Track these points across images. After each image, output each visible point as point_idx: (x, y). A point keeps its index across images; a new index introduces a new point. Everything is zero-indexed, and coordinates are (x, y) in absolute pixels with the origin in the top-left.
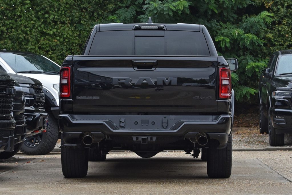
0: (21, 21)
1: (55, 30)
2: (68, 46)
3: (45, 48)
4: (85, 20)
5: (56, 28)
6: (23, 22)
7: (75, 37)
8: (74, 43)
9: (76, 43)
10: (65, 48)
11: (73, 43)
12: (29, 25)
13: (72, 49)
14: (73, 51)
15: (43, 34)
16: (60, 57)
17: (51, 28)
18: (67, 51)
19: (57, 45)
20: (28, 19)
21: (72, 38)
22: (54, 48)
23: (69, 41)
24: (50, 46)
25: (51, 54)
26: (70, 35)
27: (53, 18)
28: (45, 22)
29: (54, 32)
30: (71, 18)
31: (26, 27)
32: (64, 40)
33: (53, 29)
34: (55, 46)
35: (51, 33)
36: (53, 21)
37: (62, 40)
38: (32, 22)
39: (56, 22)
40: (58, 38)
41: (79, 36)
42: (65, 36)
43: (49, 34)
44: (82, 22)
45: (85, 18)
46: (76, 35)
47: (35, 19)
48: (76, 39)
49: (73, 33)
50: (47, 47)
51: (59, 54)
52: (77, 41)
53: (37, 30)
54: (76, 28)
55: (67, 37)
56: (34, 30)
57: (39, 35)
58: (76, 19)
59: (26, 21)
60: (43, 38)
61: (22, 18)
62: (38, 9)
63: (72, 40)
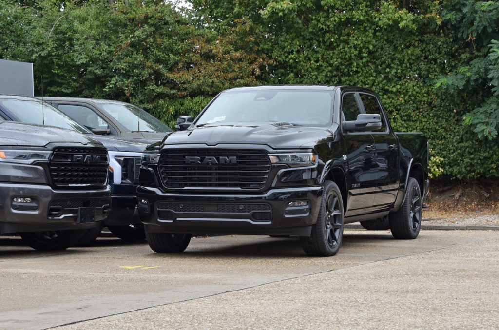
0: (358, 78)
1: (398, 87)
2: (415, 105)
3: (388, 108)
4: (436, 73)
5: (400, 85)
6: (361, 78)
7: (423, 94)
8: (422, 101)
9: (424, 101)
10: (412, 108)
11: (420, 102)
12: (369, 82)
13: (420, 109)
14: (421, 110)
15: (386, 92)
16: (406, 118)
17: (393, 85)
18: (414, 111)
19: (401, 104)
20: (368, 75)
21: (420, 95)
22: (399, 108)
23: (415, 99)
24: (394, 106)
25: (395, 114)
26: (417, 92)
27: (395, 72)
28: (386, 78)
29: (397, 89)
30: (418, 72)
31: (365, 84)
32: (410, 96)
33: (397, 85)
34: (399, 105)
35: (394, 90)
36: (396, 76)
37: (407, 97)
38: (372, 78)
39: (399, 78)
40: (402, 96)
41: (428, 93)
42: (410, 93)
43: (392, 92)
44: (430, 76)
45: (436, 71)
46: (424, 91)
47: (374, 74)
48: (424, 96)
49: (421, 90)
50: (390, 106)
51: (405, 114)
52: (426, 99)
53: (378, 87)
54: (425, 83)
55: (413, 95)
57: (380, 93)
58: (424, 72)
59: (366, 77)
60: (385, 96)
61: (360, 74)
62: (377, 62)
63: (419, 97)
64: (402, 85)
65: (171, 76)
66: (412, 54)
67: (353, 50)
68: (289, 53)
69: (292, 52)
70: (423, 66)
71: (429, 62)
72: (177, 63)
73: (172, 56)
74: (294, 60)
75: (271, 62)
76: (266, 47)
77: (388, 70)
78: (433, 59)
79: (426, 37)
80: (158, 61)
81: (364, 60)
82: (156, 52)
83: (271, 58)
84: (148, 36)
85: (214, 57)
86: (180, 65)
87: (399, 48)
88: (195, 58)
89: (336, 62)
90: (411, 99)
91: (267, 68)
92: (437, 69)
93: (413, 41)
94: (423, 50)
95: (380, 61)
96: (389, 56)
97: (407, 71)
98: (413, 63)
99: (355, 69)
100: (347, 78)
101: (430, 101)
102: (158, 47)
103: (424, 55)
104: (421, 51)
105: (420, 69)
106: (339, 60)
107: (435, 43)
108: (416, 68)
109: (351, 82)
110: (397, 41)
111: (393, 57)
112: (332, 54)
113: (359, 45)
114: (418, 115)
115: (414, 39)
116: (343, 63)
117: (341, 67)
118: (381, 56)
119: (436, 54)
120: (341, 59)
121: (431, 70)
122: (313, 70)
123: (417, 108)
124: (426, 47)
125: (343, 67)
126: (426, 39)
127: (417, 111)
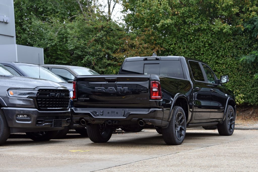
0: (203, 56)
1: (223, 61)
2: (231, 70)
4: (241, 54)
5: (224, 60)
6: (205, 57)
7: (235, 64)
8: (234, 67)
9: (235, 68)
10: (229, 71)
11: (233, 68)
12: (209, 58)
13: (233, 71)
14: (234, 72)
15: (217, 63)
17: (220, 60)
18: (230, 72)
19: (224, 69)
20: (208, 55)
21: (233, 65)
22: (223, 71)
23: (231, 67)
24: (221, 70)
25: (221, 74)
26: (232, 63)
27: (221, 54)
28: (217, 56)
31: (207, 59)
32: (228, 65)
33: (222, 60)
34: (223, 69)
35: (221, 62)
36: (222, 56)
37: (227, 66)
38: (210, 57)
39: (223, 56)
40: (225, 65)
41: (237, 64)
42: (229, 64)
43: (220, 63)
44: (238, 55)
45: (241, 53)
46: (235, 63)
47: (211, 55)
48: (235, 65)
49: (234, 62)
50: (219, 70)
51: (226, 74)
52: (236, 67)
53: (213, 61)
54: (235, 59)
55: (230, 65)
56: (211, 61)
57: (214, 64)
58: (235, 54)
59: (207, 56)
60: (216, 65)
61: (204, 55)
62: (213, 49)
63: (233, 66)
64: (225, 60)
65: (114, 56)
66: (230, 45)
67: (201, 43)
68: (171, 45)
69: (172, 44)
70: (235, 50)
71: (237, 49)
72: (117, 49)
73: (114, 46)
74: (173, 48)
75: (162, 49)
76: (160, 42)
77: (218, 53)
78: (240, 47)
79: (236, 37)
80: (108, 48)
81: (206, 48)
82: (107, 44)
83: (162, 47)
84: (103, 36)
85: (134, 46)
86: (119, 50)
87: (223, 42)
88: (126, 47)
89: (193, 49)
90: (229, 67)
91: (160, 52)
92: (242, 52)
93: (230, 39)
94: (235, 43)
95: (214, 49)
96: (219, 46)
97: (227, 53)
98: (230, 50)
99: (202, 52)
100: (198, 57)
101: (238, 67)
102: (109, 42)
103: (235, 45)
104: (234, 43)
105: (233, 52)
106: (195, 48)
107: (241, 40)
108: (231, 52)
109: (200, 58)
110: (222, 39)
111: (220, 46)
112: (191, 45)
113: (204, 41)
114: (232, 74)
115: (230, 38)
116: (196, 49)
117: (195, 51)
118: (214, 46)
119: (241, 45)
120: (196, 47)
121: (238, 53)
122: (182, 53)
123: (232, 71)
124: (236, 41)
125: (196, 51)
126: (236, 38)
127: (232, 72)
